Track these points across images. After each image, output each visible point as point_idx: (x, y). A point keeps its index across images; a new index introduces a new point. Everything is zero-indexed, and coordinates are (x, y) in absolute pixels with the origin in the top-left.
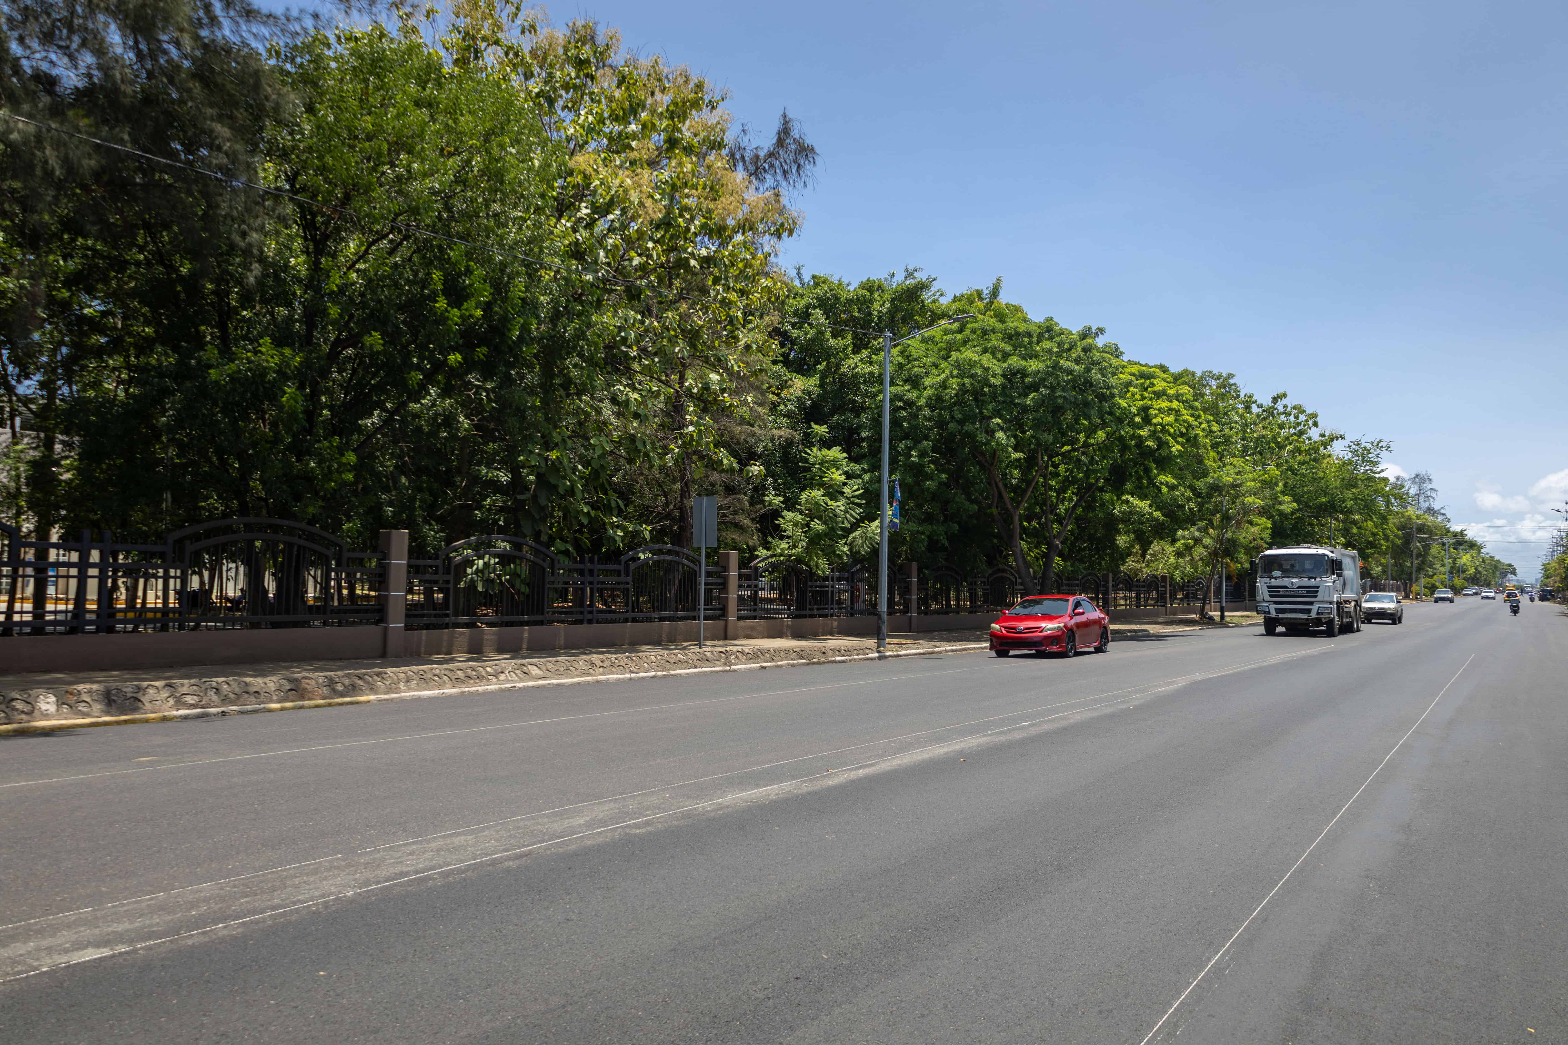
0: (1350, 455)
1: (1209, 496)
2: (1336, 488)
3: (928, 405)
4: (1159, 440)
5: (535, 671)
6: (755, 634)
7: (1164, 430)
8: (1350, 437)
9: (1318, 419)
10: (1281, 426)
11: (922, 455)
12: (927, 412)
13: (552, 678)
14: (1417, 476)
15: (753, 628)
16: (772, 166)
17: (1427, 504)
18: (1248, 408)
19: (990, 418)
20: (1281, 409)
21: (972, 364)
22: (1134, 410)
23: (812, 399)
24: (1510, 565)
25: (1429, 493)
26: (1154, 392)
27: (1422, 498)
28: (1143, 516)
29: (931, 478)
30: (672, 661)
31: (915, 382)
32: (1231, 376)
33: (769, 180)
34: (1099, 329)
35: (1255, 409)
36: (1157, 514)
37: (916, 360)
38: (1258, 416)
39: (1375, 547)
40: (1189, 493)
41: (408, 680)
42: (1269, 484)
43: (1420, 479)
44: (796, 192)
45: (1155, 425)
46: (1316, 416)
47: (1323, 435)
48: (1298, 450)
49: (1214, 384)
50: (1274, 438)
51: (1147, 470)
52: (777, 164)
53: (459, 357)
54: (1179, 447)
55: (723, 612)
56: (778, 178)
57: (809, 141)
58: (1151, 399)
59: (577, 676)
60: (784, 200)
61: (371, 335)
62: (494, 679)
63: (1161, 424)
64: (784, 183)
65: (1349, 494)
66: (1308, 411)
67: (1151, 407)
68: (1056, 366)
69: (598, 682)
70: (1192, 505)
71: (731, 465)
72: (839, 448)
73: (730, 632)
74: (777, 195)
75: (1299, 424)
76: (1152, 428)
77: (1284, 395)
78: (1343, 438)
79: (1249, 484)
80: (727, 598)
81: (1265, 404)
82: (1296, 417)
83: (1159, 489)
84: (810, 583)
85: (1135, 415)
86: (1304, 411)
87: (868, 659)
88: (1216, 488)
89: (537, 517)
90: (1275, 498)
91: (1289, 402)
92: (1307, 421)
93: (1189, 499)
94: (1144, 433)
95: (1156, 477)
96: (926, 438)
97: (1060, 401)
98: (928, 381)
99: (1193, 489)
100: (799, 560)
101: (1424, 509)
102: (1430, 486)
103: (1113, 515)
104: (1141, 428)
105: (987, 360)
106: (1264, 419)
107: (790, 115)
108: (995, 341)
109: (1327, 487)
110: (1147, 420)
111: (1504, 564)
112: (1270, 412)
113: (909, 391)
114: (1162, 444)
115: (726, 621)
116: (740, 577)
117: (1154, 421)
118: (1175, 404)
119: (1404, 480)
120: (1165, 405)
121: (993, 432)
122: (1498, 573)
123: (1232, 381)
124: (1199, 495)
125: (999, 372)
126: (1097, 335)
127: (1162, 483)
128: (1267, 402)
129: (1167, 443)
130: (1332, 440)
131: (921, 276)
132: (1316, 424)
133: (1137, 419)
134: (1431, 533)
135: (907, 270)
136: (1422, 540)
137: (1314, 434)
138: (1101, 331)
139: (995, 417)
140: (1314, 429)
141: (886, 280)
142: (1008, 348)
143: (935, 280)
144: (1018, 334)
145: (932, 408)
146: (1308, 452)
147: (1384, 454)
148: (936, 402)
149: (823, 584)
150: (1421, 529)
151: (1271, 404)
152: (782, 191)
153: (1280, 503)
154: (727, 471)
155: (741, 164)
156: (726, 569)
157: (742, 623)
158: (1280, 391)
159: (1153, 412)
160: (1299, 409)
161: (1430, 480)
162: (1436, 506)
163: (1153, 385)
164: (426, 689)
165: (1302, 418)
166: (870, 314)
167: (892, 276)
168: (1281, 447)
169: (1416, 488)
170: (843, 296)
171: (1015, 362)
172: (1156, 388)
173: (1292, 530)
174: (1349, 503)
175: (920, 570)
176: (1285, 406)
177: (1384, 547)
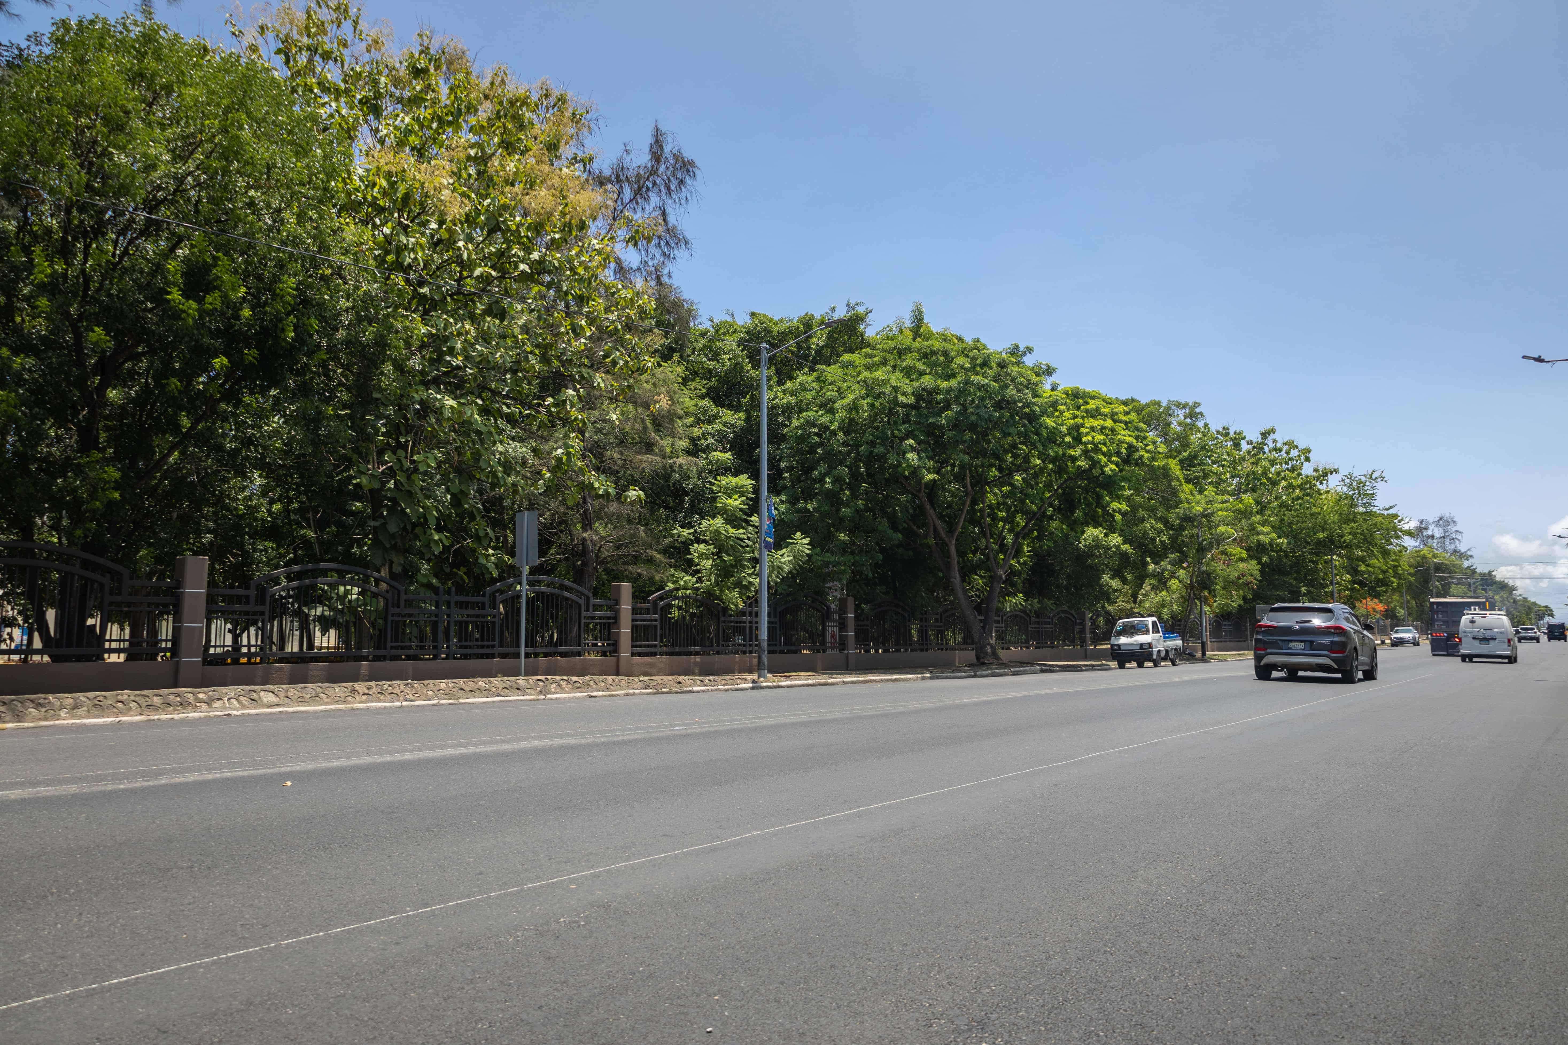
0: (1345, 489)
1: (1182, 528)
2: (1334, 523)
3: (840, 428)
4: (1092, 459)
5: (268, 697)
6: (654, 671)
7: (1096, 450)
8: (1343, 472)
9: (1311, 455)
10: (1273, 463)
11: (837, 480)
12: (841, 436)
13: (288, 705)
14: (1441, 519)
15: (651, 665)
16: (654, 184)
17: (1453, 546)
18: (1237, 445)
19: (902, 439)
20: (1271, 445)
21: (882, 383)
22: (1064, 429)
23: (734, 432)
24: (1546, 607)
25: (1454, 535)
26: (1087, 411)
27: (1447, 541)
28: (1109, 549)
29: (847, 505)
30: (467, 689)
31: (827, 406)
32: (1197, 405)
33: (654, 200)
34: (1027, 348)
35: (1245, 446)
36: (1126, 547)
37: (830, 384)
38: (1249, 452)
39: (1386, 585)
40: (1160, 525)
41: (75, 707)
42: (1245, 514)
43: (1444, 522)
44: (682, 209)
45: (1086, 443)
46: (1309, 451)
47: (1316, 470)
48: (1291, 486)
49: (1181, 413)
50: (1264, 473)
51: (1099, 498)
52: (659, 181)
53: (225, 361)
54: (1113, 467)
55: (614, 648)
56: (664, 196)
57: (687, 155)
58: (1083, 418)
59: (328, 703)
60: (672, 220)
61: (94, 331)
62: (204, 706)
63: (1092, 443)
64: (670, 202)
65: (1347, 529)
66: (1301, 447)
67: (1082, 425)
68: (967, 382)
69: (353, 709)
70: (1164, 538)
71: (606, 491)
72: (746, 476)
73: (622, 668)
74: (664, 214)
75: (1291, 459)
76: (1083, 447)
77: (1273, 431)
78: (1336, 471)
79: (1220, 513)
80: (618, 633)
81: (1255, 441)
82: (1288, 453)
83: (1113, 517)
84: (722, 618)
85: (1066, 435)
86: (1297, 447)
87: (737, 690)
88: (1188, 519)
89: (388, 546)
90: (1252, 529)
91: (1281, 437)
92: (1299, 456)
93: (1160, 532)
94: (1076, 452)
95: (1108, 504)
96: (841, 463)
97: (973, 418)
98: (838, 404)
99: (1166, 522)
100: (709, 593)
101: (1450, 552)
102: (1455, 529)
103: (1078, 549)
104: (1073, 447)
105: (896, 379)
106: (1255, 455)
107: (663, 127)
108: (909, 361)
109: (1325, 522)
110: (1078, 440)
111: (1540, 606)
112: (1260, 447)
113: (822, 416)
114: (1095, 463)
115: (618, 657)
116: (634, 611)
117: (1084, 439)
118: (1109, 423)
119: (1428, 523)
120: (1097, 423)
121: (904, 453)
122: (1533, 615)
123: (1198, 410)
124: (1171, 527)
125: (909, 389)
126: (1024, 354)
127: (1114, 511)
128: (1256, 437)
129: (1099, 462)
130: (1325, 474)
131: (860, 310)
132: (1308, 459)
133: (1068, 439)
134: (1450, 572)
135: (848, 305)
136: (1441, 579)
137: (1307, 470)
138: (1030, 350)
139: (907, 439)
140: (1306, 464)
141: (827, 314)
142: (921, 366)
143: (870, 312)
144: (934, 353)
145: (847, 433)
146: (1301, 487)
147: (1379, 485)
148: (849, 426)
149: (740, 619)
150: (1438, 568)
151: (1260, 440)
152: (669, 210)
153: (1258, 534)
154: (602, 496)
155: (627, 184)
156: (617, 602)
157: (637, 659)
158: (1268, 427)
159: (1083, 430)
160: (1292, 445)
161: (1454, 522)
162: (1463, 548)
163: (1087, 403)
164: (98, 717)
165: (1294, 453)
166: (809, 348)
167: (833, 310)
168: (1274, 483)
169: (1441, 530)
170: (775, 330)
171: (927, 381)
172: (1088, 407)
173: (1291, 567)
174: (1348, 538)
175: (857, 607)
176: (1275, 441)
177: (1395, 585)
